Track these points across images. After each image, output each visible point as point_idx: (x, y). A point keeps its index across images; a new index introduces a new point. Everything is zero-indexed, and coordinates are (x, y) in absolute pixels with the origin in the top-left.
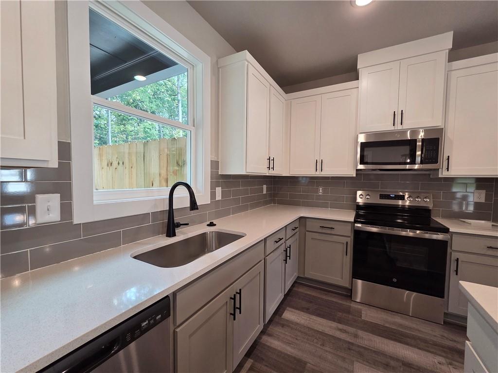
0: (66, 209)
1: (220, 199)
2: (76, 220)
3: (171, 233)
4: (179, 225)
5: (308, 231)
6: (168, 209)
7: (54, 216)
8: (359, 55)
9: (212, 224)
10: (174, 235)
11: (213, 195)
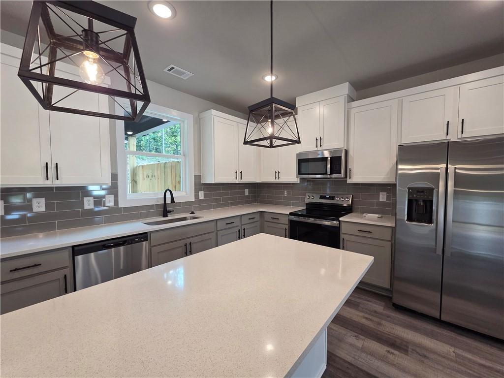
0: (116, 202)
1: (203, 198)
2: (120, 206)
3: (165, 215)
4: (170, 212)
5: (266, 221)
6: (163, 203)
7: (112, 204)
8: (297, 98)
9: (192, 213)
10: (167, 216)
11: (197, 196)
